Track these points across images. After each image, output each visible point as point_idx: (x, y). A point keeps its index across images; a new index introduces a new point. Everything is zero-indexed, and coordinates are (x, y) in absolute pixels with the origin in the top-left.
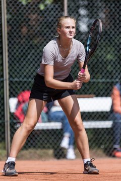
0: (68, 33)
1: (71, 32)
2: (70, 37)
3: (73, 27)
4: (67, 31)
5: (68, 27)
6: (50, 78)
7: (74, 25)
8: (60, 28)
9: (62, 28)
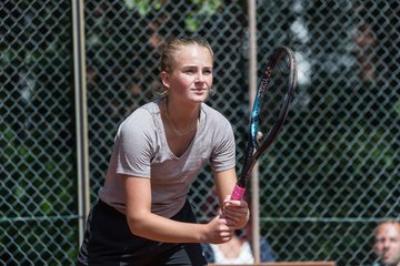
0: (193, 86)
1: (199, 85)
2: (197, 98)
3: (206, 71)
4: (189, 79)
5: (192, 70)
6: (142, 211)
7: (209, 65)
8: (170, 72)
9: (175, 73)
